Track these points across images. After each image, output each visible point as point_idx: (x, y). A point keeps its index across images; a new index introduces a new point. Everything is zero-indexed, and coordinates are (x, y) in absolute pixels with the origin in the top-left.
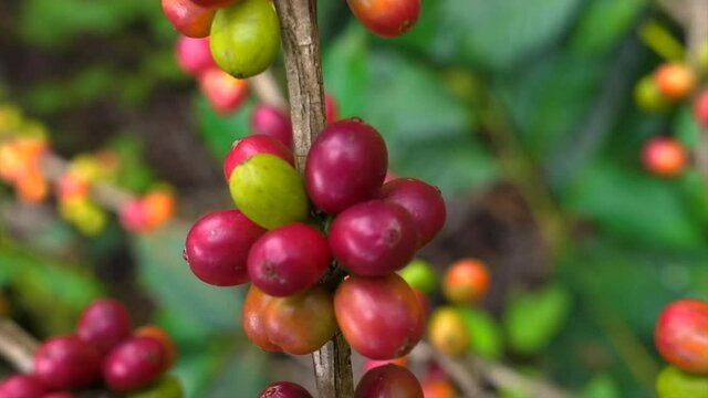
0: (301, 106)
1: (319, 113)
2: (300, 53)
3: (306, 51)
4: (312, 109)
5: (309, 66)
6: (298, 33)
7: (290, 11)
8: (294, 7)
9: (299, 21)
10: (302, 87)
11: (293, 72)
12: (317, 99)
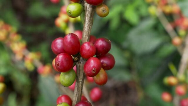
0: (76, 94)
1: (80, 96)
2: (79, 83)
3: (80, 82)
4: (78, 95)
5: (80, 86)
6: (80, 78)
7: (79, 73)
8: (80, 73)
9: (81, 76)
10: (78, 90)
11: (76, 86)
12: (80, 93)
